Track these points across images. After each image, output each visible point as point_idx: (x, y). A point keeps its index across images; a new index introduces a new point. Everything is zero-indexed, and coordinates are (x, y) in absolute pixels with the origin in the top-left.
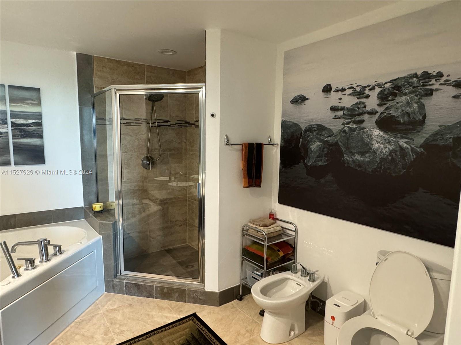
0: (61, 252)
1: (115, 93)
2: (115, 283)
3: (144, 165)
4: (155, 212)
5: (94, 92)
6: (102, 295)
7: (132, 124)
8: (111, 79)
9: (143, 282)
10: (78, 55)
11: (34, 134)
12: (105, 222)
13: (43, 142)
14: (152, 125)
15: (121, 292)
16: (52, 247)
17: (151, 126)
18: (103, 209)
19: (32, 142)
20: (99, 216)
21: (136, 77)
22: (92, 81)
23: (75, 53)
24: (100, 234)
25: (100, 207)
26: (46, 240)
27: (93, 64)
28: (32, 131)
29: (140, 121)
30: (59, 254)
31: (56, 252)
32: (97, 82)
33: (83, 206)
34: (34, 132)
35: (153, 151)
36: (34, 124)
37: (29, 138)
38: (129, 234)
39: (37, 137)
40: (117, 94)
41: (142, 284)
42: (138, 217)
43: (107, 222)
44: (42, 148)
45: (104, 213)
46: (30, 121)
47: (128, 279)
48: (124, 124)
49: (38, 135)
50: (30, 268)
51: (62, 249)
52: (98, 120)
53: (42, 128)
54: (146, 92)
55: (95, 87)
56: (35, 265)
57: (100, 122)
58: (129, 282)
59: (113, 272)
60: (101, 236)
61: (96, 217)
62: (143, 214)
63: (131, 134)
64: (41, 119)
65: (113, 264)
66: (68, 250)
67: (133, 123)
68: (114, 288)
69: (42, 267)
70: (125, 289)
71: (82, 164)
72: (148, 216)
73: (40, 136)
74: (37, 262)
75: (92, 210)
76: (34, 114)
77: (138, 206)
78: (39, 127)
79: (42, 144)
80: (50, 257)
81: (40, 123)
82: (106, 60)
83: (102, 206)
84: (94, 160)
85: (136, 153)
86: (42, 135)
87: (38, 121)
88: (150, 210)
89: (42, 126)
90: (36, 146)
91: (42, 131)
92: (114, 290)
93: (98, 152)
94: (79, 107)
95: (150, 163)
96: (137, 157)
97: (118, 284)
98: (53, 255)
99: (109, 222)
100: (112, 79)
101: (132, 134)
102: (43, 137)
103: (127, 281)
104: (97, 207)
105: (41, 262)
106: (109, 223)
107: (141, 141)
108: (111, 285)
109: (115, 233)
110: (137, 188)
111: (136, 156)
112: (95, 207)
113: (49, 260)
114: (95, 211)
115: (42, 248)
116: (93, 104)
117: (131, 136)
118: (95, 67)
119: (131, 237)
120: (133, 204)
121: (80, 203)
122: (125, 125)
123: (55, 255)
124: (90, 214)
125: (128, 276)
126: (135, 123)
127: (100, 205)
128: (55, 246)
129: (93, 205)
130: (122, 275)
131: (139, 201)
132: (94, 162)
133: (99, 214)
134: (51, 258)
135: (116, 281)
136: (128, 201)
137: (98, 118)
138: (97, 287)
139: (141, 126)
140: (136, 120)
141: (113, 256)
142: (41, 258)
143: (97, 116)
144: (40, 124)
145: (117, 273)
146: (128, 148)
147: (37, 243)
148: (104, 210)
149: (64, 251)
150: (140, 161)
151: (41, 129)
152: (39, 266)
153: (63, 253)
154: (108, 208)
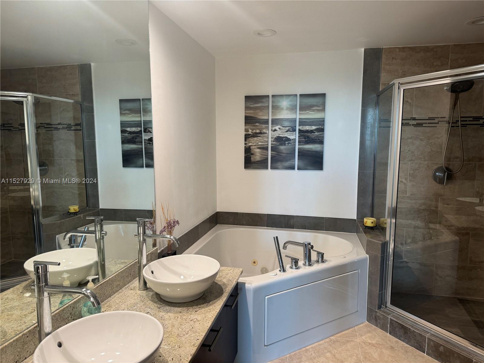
0: (323, 261)
1: (399, 88)
2: (378, 314)
3: (435, 178)
4: (446, 243)
5: (379, 90)
6: (362, 323)
7: (424, 125)
8: (401, 71)
9: (412, 327)
10: (366, 51)
11: (316, 139)
12: (373, 240)
13: (323, 148)
14: (453, 125)
15: (383, 328)
16: (316, 253)
17: (452, 127)
18: (375, 226)
19: (314, 148)
20: (370, 233)
21: (435, 64)
22: (379, 78)
23: (363, 50)
24: (367, 253)
25: (372, 223)
26: (309, 244)
27: (382, 57)
28: (314, 137)
29: (436, 121)
30: (321, 262)
31: (319, 260)
32: (384, 77)
33: (356, 219)
34: (316, 138)
35: (452, 160)
36: (316, 130)
37: (312, 144)
38: (407, 262)
39: (318, 143)
40: (401, 89)
41: (410, 329)
42: (420, 244)
43: (376, 241)
44: (322, 154)
45: (375, 230)
46: (314, 128)
47: (393, 316)
48: (413, 125)
49: (319, 141)
50: (294, 267)
51: (325, 258)
52: (382, 122)
53: (324, 134)
54: (453, 80)
55: (382, 84)
56: (299, 265)
57: (383, 124)
58: (395, 319)
59: (377, 302)
60: (368, 256)
61: (365, 233)
62: (429, 242)
63: (421, 138)
64: (323, 125)
65: (378, 292)
66: (330, 261)
67: (426, 123)
68: (376, 320)
69: (304, 270)
70: (389, 326)
71: (359, 172)
72: (436, 246)
73: (321, 142)
74: (301, 263)
75: (363, 224)
76: (318, 120)
77: (421, 230)
78: (321, 133)
79: (322, 150)
80: (312, 262)
81: (322, 128)
82: (397, 50)
83: (374, 221)
84: (372, 169)
85: (426, 162)
86: (323, 141)
87: (320, 127)
88: (439, 239)
89: (324, 132)
90: (316, 152)
91: (323, 137)
92: (376, 323)
93: (378, 160)
94: (362, 109)
95: (444, 176)
96: (428, 166)
97: (381, 317)
98: (316, 261)
99: (377, 241)
100: (403, 72)
101: (423, 137)
102: (323, 143)
103: (392, 318)
104: (369, 222)
105: (305, 265)
106: (378, 243)
107: (434, 146)
108: (374, 316)
109: (384, 255)
110: (423, 207)
111: (426, 166)
112: (367, 221)
113: (311, 265)
114: (366, 226)
115: (306, 252)
116: (377, 104)
117: (421, 140)
118: (383, 61)
119: (410, 267)
120: (415, 227)
121: (353, 215)
122: (414, 127)
123: (318, 261)
124: (360, 229)
125: (394, 312)
126: (429, 123)
127: (372, 221)
128: (319, 253)
129: (364, 219)
130: (387, 308)
131: (424, 225)
132: (372, 171)
133: (370, 230)
134: (314, 264)
135: (379, 313)
136: (410, 222)
137: (382, 120)
138: (357, 311)
139: (436, 127)
140: (430, 119)
141: (379, 282)
142: (305, 261)
143: (380, 118)
144: (322, 130)
145: (382, 304)
146: (416, 156)
147: (302, 245)
148: (377, 227)
149: (326, 261)
150: (431, 173)
151: (322, 135)
152: (301, 268)
153: (325, 262)
154: (382, 226)
